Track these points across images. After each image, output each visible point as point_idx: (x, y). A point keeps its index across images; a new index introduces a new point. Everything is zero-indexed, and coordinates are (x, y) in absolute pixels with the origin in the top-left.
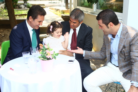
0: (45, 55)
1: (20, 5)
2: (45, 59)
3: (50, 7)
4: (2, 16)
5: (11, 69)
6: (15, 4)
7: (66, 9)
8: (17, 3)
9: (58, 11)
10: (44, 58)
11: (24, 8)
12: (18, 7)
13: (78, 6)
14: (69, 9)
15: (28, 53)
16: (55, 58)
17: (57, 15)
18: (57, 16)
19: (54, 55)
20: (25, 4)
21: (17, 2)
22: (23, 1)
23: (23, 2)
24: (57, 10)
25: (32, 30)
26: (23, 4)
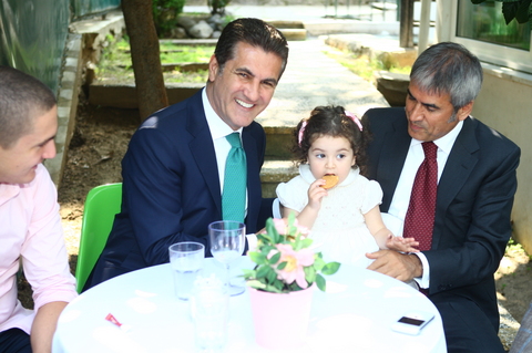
0: (275, 266)
1: (193, 22)
2: (271, 288)
3: (326, 37)
4: (108, 68)
5: (110, 318)
6: (169, 17)
7: (403, 50)
8: (181, 15)
9: (364, 57)
10: (267, 281)
11: (207, 35)
12: (181, 30)
13: (457, 35)
14: (417, 48)
15: (196, 248)
16: (321, 283)
17: (357, 73)
18: (354, 78)
19: (319, 272)
20: (217, 19)
21: (181, 7)
22: (209, 4)
23: (206, 10)
24: (360, 52)
25: (228, 137)
26: (208, 20)
